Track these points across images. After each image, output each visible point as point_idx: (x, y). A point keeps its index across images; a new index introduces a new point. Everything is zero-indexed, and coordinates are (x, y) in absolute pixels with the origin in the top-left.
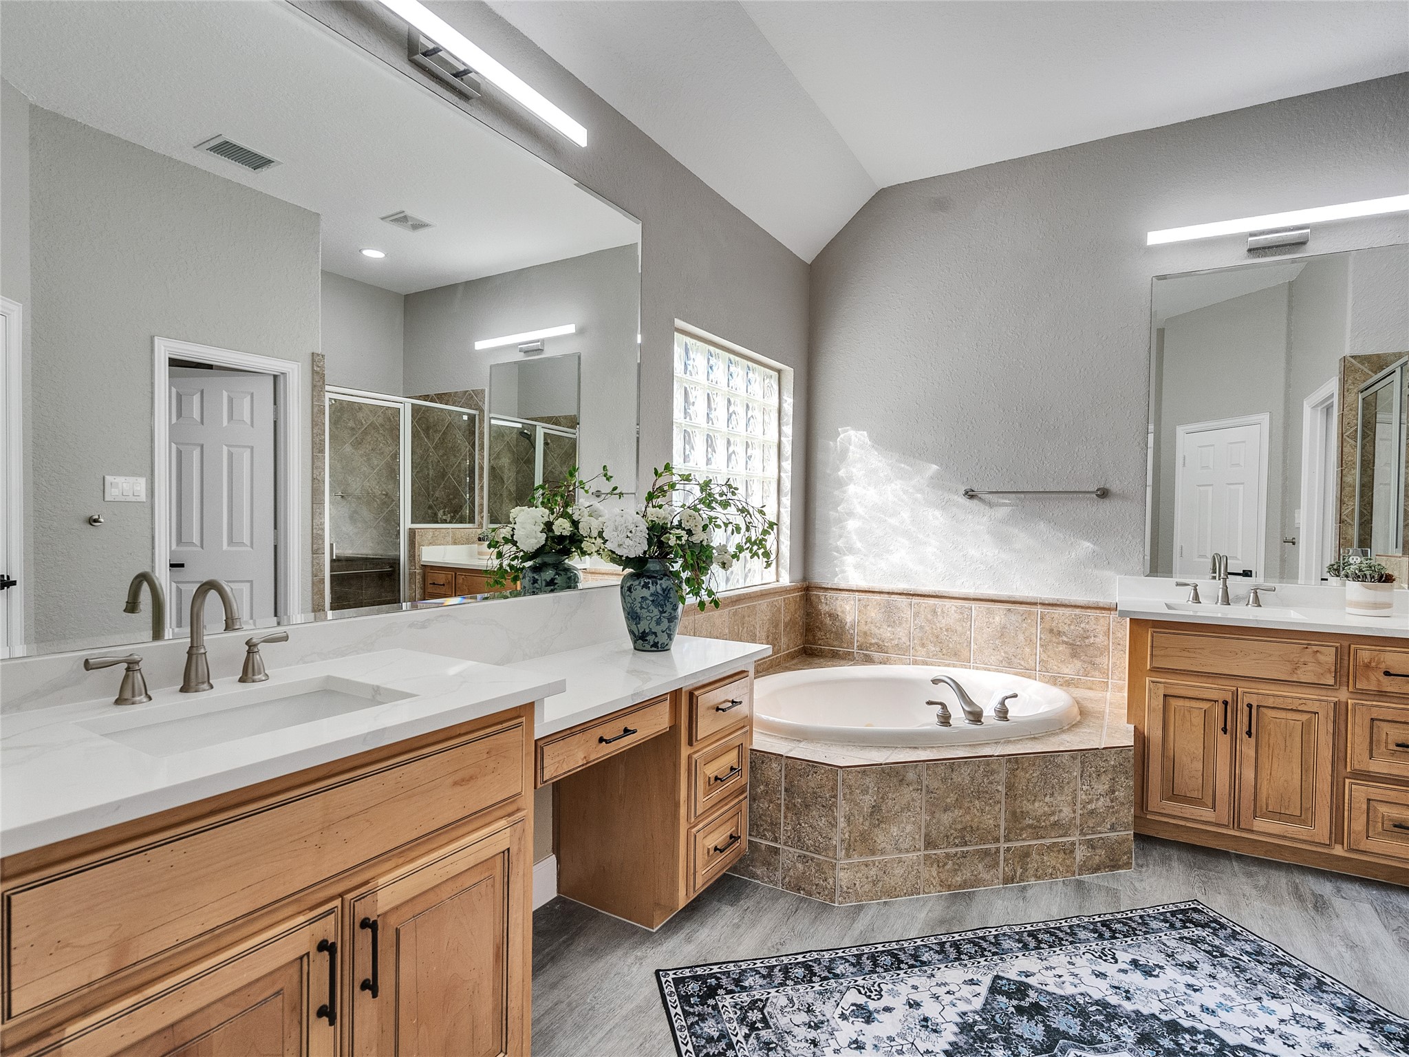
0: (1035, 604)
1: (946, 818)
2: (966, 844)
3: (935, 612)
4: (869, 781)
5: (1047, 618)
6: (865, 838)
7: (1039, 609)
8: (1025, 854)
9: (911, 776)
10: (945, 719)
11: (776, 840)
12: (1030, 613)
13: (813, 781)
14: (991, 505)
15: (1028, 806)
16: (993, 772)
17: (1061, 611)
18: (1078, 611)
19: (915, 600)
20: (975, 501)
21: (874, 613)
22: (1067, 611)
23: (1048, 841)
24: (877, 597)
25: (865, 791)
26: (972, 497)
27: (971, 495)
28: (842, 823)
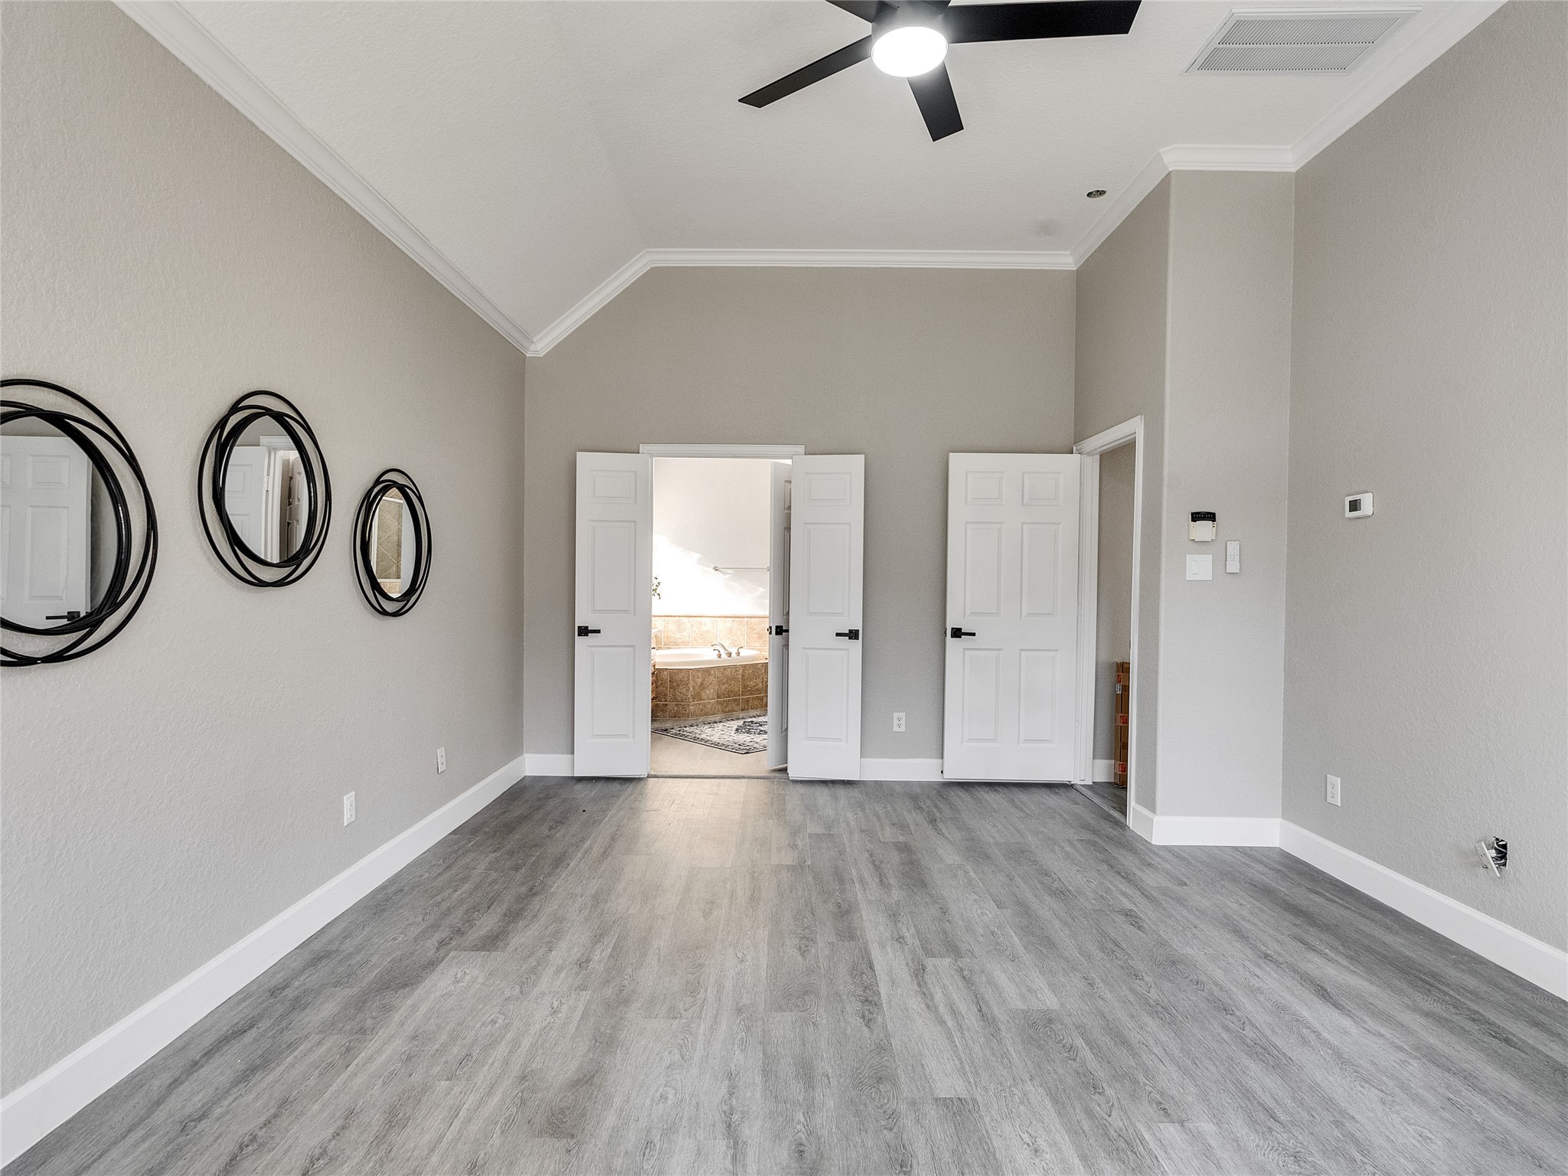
0: (744, 617)
1: (723, 687)
2: (729, 697)
3: (701, 624)
4: (699, 674)
5: (749, 623)
6: (699, 694)
7: (746, 619)
8: (748, 700)
9: (712, 672)
10: (720, 656)
11: (666, 701)
12: (742, 621)
13: (680, 676)
14: (725, 574)
15: (748, 683)
16: (737, 671)
17: (754, 620)
18: (761, 619)
19: (691, 619)
20: (718, 572)
21: (672, 627)
22: (757, 620)
23: (755, 696)
24: (674, 618)
25: (698, 678)
26: (717, 570)
27: (716, 569)
28: (691, 689)
